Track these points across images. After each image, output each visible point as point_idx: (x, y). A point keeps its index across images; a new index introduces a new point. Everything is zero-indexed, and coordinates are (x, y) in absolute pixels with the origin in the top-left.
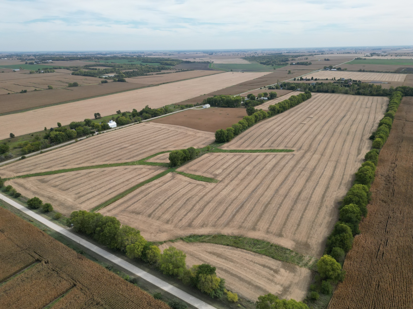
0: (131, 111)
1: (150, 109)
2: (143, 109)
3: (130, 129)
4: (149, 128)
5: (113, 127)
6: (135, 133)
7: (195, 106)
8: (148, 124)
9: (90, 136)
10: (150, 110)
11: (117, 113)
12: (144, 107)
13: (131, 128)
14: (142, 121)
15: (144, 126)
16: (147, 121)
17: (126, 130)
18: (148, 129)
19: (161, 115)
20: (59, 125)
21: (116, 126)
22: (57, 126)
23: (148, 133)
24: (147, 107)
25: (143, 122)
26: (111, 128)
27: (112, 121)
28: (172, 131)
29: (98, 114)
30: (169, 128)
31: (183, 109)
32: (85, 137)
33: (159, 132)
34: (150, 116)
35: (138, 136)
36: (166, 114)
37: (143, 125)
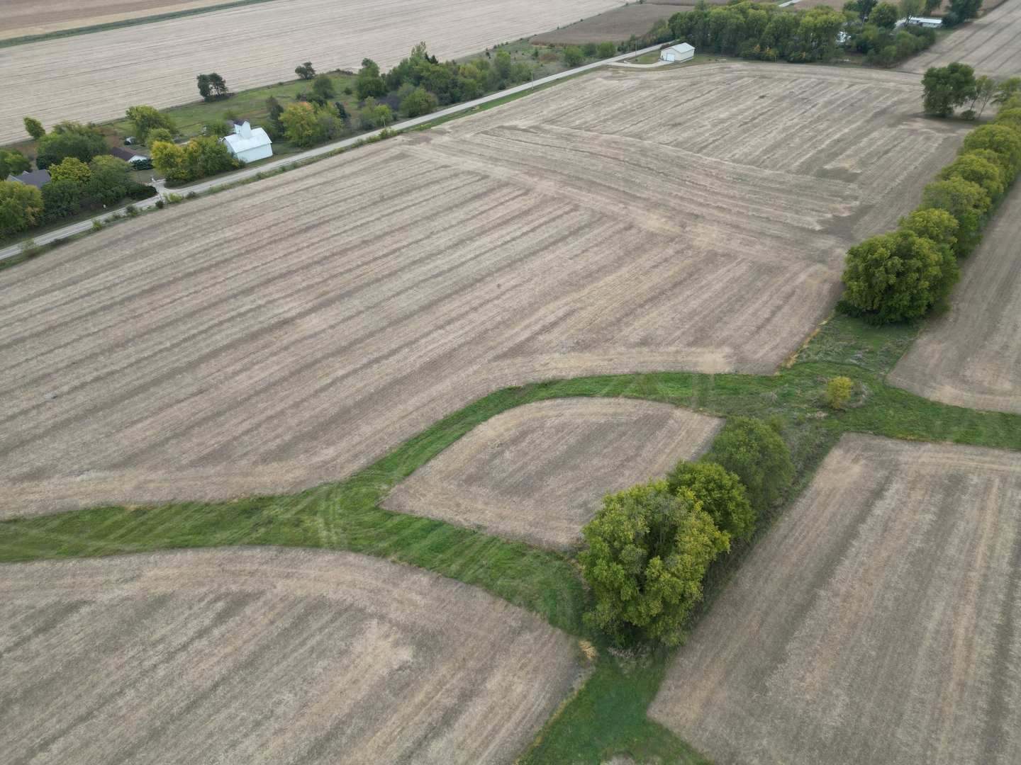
0: (357, 68)
1: (434, 61)
2: (404, 63)
3: (330, 176)
4: (429, 177)
5: (250, 158)
6: (352, 204)
7: (623, 50)
8: (422, 150)
9: (117, 218)
10: (432, 67)
11: (297, 77)
12: (407, 54)
13: (339, 173)
14: (396, 127)
15: (402, 156)
16: (420, 128)
17: (311, 182)
18: (421, 181)
19: (481, 96)
20: (34, 128)
21: (268, 152)
22: (27, 136)
23: (418, 211)
24: (419, 52)
25: (400, 132)
26: (242, 166)
27: (246, 125)
28: (545, 201)
29: (216, 79)
30: (530, 181)
31: (574, 65)
32: (87, 224)
33: (477, 204)
34: (432, 97)
35: (365, 233)
36: (502, 88)
37: (395, 151)
